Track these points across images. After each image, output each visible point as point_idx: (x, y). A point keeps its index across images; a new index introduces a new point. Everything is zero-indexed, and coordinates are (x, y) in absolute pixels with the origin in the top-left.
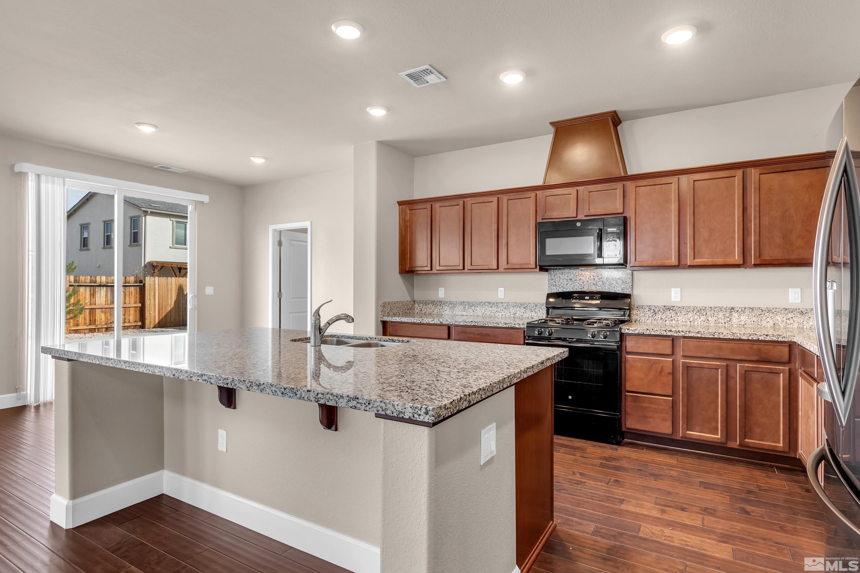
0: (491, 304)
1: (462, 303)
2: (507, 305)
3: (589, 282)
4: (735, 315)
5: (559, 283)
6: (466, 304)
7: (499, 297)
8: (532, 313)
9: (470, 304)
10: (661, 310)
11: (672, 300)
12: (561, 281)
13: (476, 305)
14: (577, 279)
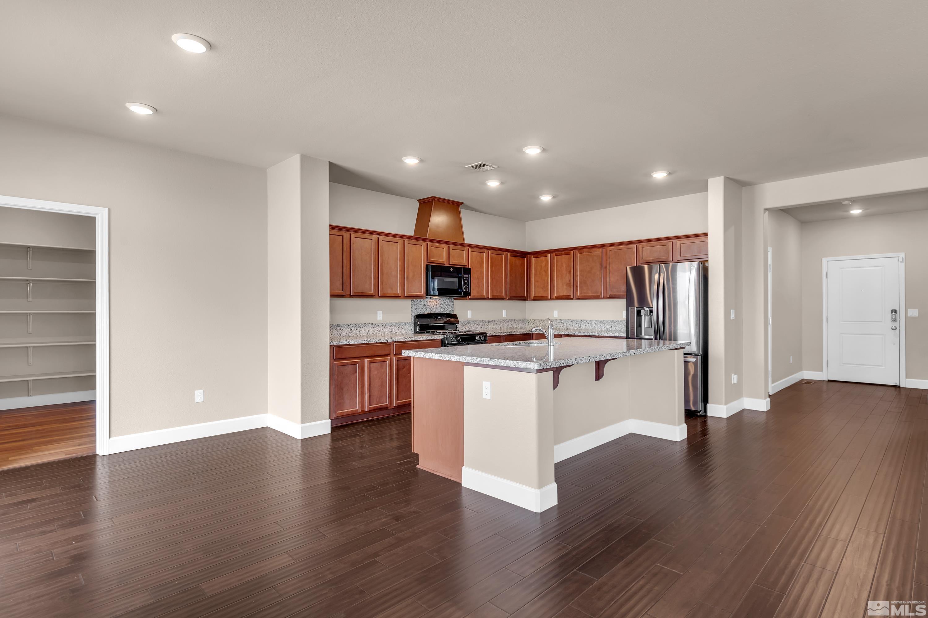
0: (374, 325)
1: (349, 325)
2: (385, 325)
3: (435, 306)
4: (490, 324)
5: (418, 307)
6: (353, 326)
7: (378, 319)
8: (402, 330)
9: (356, 326)
10: (465, 324)
11: (468, 317)
12: (420, 306)
13: (361, 327)
14: (428, 305)
